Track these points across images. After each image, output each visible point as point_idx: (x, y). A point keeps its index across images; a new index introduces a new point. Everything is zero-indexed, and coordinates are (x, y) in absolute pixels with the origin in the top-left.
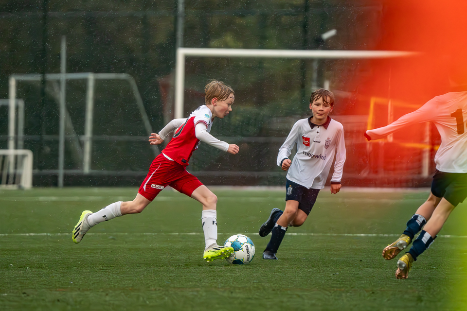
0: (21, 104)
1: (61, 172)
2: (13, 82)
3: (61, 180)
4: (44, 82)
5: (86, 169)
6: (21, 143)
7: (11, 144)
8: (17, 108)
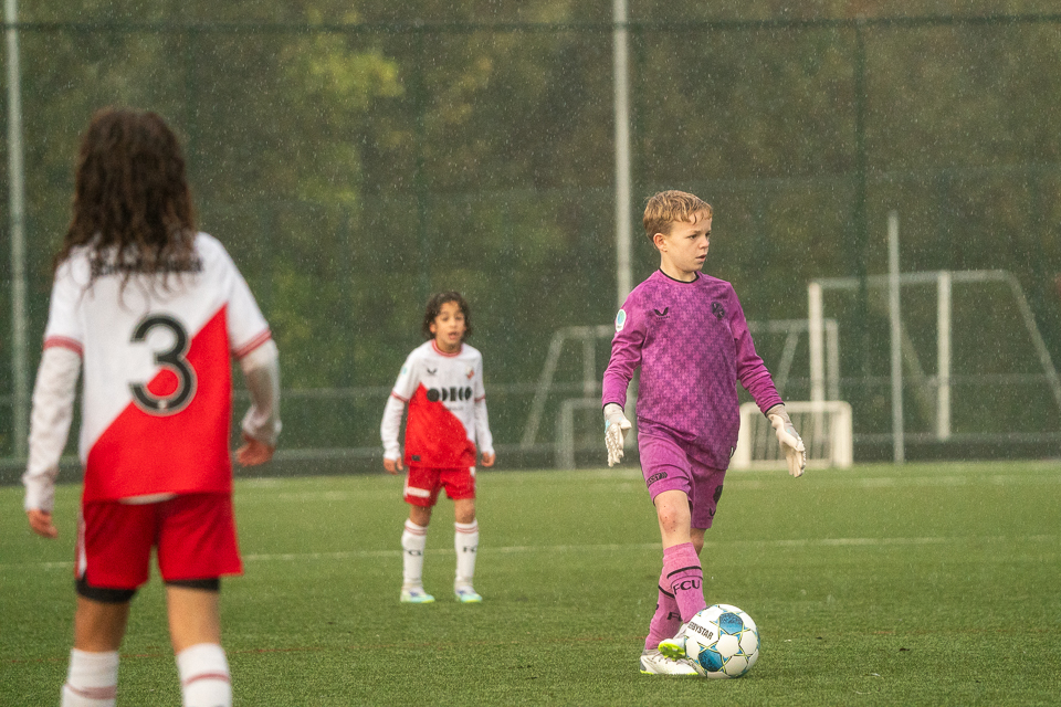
0: (833, 327)
1: (899, 438)
2: (815, 293)
3: (899, 451)
4: (863, 290)
5: (944, 431)
6: (835, 391)
7: (817, 392)
8: (825, 335)
